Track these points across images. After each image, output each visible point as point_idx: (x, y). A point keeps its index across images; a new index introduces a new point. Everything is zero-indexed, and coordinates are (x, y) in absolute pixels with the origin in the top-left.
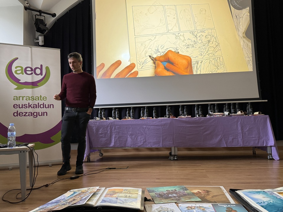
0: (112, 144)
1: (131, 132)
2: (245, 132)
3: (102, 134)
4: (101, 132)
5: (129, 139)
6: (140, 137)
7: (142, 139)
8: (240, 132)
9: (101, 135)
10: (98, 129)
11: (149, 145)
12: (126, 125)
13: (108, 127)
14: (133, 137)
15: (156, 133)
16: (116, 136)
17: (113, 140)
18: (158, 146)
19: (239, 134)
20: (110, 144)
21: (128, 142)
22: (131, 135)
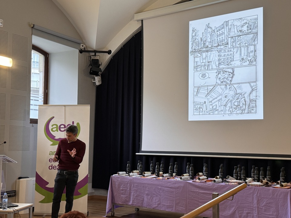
0: (131, 203)
1: (147, 192)
2: (261, 207)
3: (122, 190)
4: (122, 189)
5: (146, 199)
6: (155, 198)
7: (157, 201)
8: (255, 206)
9: (122, 192)
10: (119, 186)
11: (163, 208)
12: (143, 183)
13: (128, 183)
14: (149, 197)
15: (170, 195)
16: (134, 194)
17: (132, 198)
18: (172, 210)
19: (254, 209)
20: (129, 202)
21: (144, 202)
22: (148, 195)
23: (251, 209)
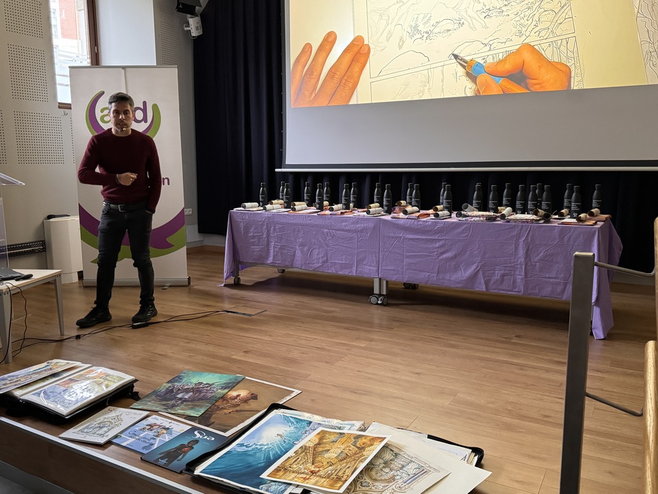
0: (270, 260)
1: (301, 240)
2: (534, 263)
3: (253, 237)
4: (252, 234)
5: (298, 254)
6: (317, 250)
7: (321, 256)
8: (521, 262)
9: (253, 240)
10: (247, 229)
11: (333, 268)
12: (293, 224)
13: (263, 225)
14: (306, 249)
15: (347, 245)
16: (276, 244)
17: (272, 251)
18: (350, 272)
19: (519, 266)
20: (267, 259)
21: (296, 258)
22: (302, 245)
23: (511, 267)
